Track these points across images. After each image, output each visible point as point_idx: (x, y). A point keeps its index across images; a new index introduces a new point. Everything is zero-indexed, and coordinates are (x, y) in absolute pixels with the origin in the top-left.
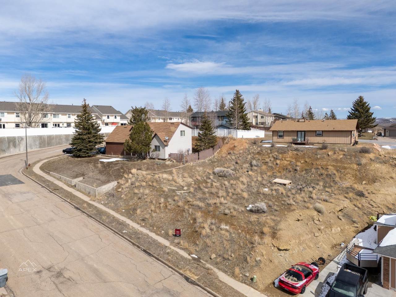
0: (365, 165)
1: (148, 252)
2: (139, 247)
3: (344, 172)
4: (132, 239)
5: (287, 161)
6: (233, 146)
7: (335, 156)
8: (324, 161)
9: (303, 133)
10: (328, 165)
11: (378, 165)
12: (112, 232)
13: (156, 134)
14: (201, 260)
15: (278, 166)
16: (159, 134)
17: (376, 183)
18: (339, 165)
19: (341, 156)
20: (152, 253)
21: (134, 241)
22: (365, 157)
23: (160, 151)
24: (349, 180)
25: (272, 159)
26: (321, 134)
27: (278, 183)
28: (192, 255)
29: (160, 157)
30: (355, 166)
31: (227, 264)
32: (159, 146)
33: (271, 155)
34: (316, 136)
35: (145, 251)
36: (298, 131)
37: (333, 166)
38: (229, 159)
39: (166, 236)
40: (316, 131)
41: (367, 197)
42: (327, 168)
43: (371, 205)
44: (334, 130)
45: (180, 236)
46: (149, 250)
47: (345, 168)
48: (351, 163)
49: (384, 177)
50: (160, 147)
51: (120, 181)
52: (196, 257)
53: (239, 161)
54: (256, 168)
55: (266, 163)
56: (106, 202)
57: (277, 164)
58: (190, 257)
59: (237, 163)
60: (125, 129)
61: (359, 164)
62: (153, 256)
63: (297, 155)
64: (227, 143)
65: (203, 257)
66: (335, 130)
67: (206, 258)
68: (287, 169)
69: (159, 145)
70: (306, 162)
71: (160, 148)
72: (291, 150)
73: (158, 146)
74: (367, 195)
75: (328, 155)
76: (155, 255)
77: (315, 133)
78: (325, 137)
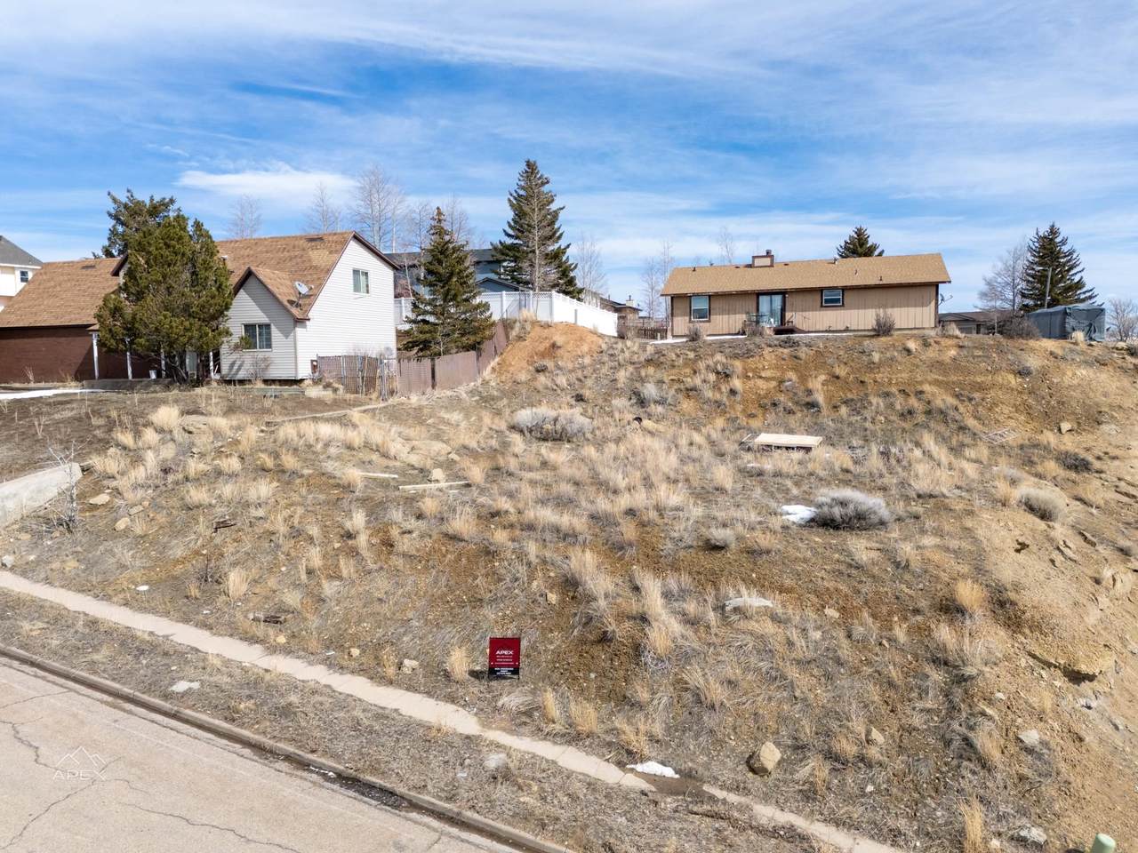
0: (1044, 374)
1: (372, 787)
2: (304, 765)
3: (983, 399)
4: (242, 725)
5: (767, 379)
6: (547, 344)
7: (931, 353)
8: (900, 371)
9: (778, 300)
10: (921, 383)
11: (1084, 372)
12: (102, 702)
13: (249, 274)
14: (706, 788)
15: (738, 398)
16: (263, 273)
17: (1105, 428)
18: (954, 378)
19: (953, 352)
20: (401, 789)
21: (257, 732)
22: (1033, 350)
23: (269, 346)
24: (1012, 423)
25: (712, 377)
26: (838, 300)
27: (778, 447)
28: (639, 768)
29: (274, 373)
30: (1013, 381)
31: (870, 788)
32: (268, 326)
33: (701, 365)
34: (822, 306)
35: (348, 781)
36: (759, 294)
37: (936, 383)
38: (547, 388)
39: (438, 682)
40: (821, 290)
41: (1100, 472)
42: (922, 392)
43: (1127, 495)
44: (881, 283)
45: (516, 671)
46: (374, 770)
47: (981, 388)
48: (996, 371)
49: (1120, 407)
50: (273, 328)
52: (669, 772)
53: (587, 393)
54: (660, 409)
55: (691, 390)
56: (32, 558)
57: (733, 392)
58: (630, 775)
59: (582, 400)
61: (1023, 373)
62: (415, 806)
63: (796, 357)
64: (520, 338)
65: (707, 766)
66: (884, 282)
67: (729, 769)
68: (775, 405)
69: (265, 320)
70: (838, 378)
71: (269, 334)
72: (770, 346)
73: (261, 326)
74: (1097, 465)
75: (908, 351)
76: (427, 798)
77: (819, 298)
78: (851, 308)
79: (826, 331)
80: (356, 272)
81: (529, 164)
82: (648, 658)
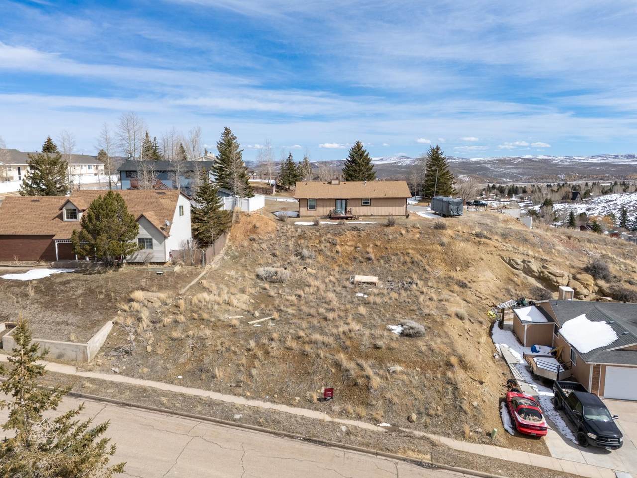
0: (450, 246)
1: (316, 441)
2: (292, 437)
3: (430, 257)
4: (266, 427)
5: (350, 246)
6: (251, 226)
7: (410, 236)
8: (400, 244)
9: (344, 202)
10: (408, 249)
11: (462, 245)
13: (142, 216)
14: (400, 428)
15: (340, 255)
16: (146, 214)
17: (470, 268)
18: (419, 247)
19: (418, 235)
20: (325, 440)
21: (271, 428)
22: (445, 235)
23: (152, 248)
24: (440, 267)
25: (328, 245)
26: (368, 203)
27: (364, 283)
28: (381, 425)
29: (155, 260)
30: (440, 249)
31: (440, 423)
32: (151, 239)
33: (323, 239)
34: (362, 205)
35: (305, 439)
36: (336, 199)
37: (413, 249)
38: (258, 250)
39: (308, 403)
40: (362, 199)
41: (470, 288)
42: (408, 254)
43: (479, 297)
44: (385, 197)
45: (332, 398)
46: (314, 436)
47: (429, 251)
48: (433, 244)
49: (475, 260)
50: (153, 239)
51: (116, 319)
52: (389, 425)
53: (277, 253)
54: (310, 261)
55: (321, 251)
56: (124, 368)
57: (338, 252)
58: (379, 428)
59: (276, 256)
60: (33, 203)
61: (442, 245)
62: (331, 445)
63: (359, 236)
64: (237, 222)
65: (397, 422)
66: (387, 196)
67: (403, 422)
68: (355, 258)
69: (149, 236)
70: (377, 246)
71: (152, 242)
72: (349, 230)
73: (147, 239)
74: (469, 285)
75: (401, 234)
76: (333, 442)
77: (361, 201)
78: (373, 206)
79: (363, 216)
80: (180, 207)
81: (226, 129)
82: (372, 391)
